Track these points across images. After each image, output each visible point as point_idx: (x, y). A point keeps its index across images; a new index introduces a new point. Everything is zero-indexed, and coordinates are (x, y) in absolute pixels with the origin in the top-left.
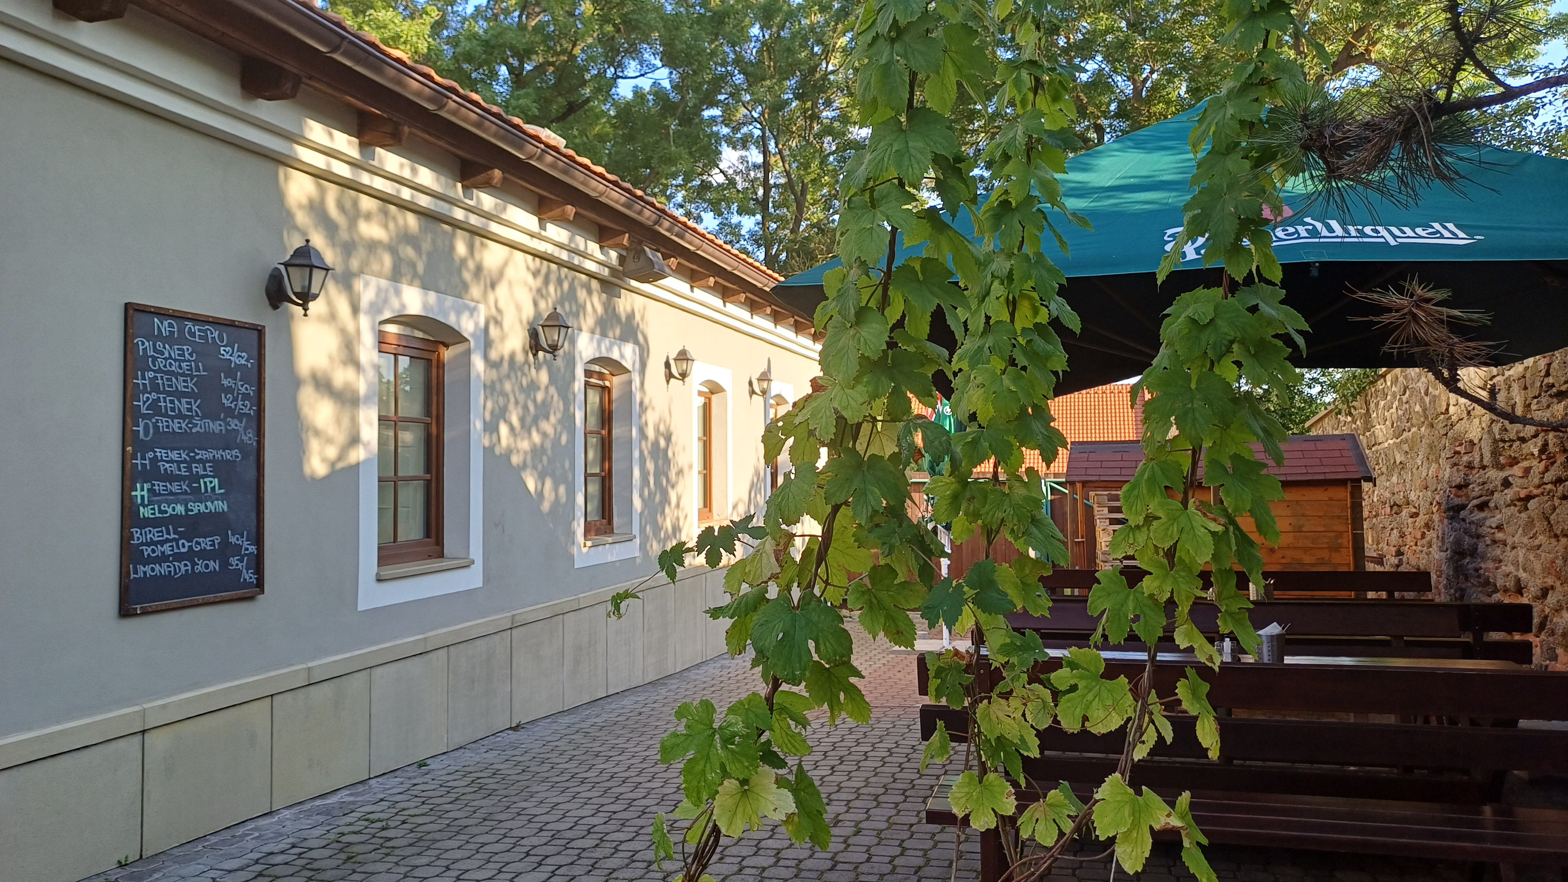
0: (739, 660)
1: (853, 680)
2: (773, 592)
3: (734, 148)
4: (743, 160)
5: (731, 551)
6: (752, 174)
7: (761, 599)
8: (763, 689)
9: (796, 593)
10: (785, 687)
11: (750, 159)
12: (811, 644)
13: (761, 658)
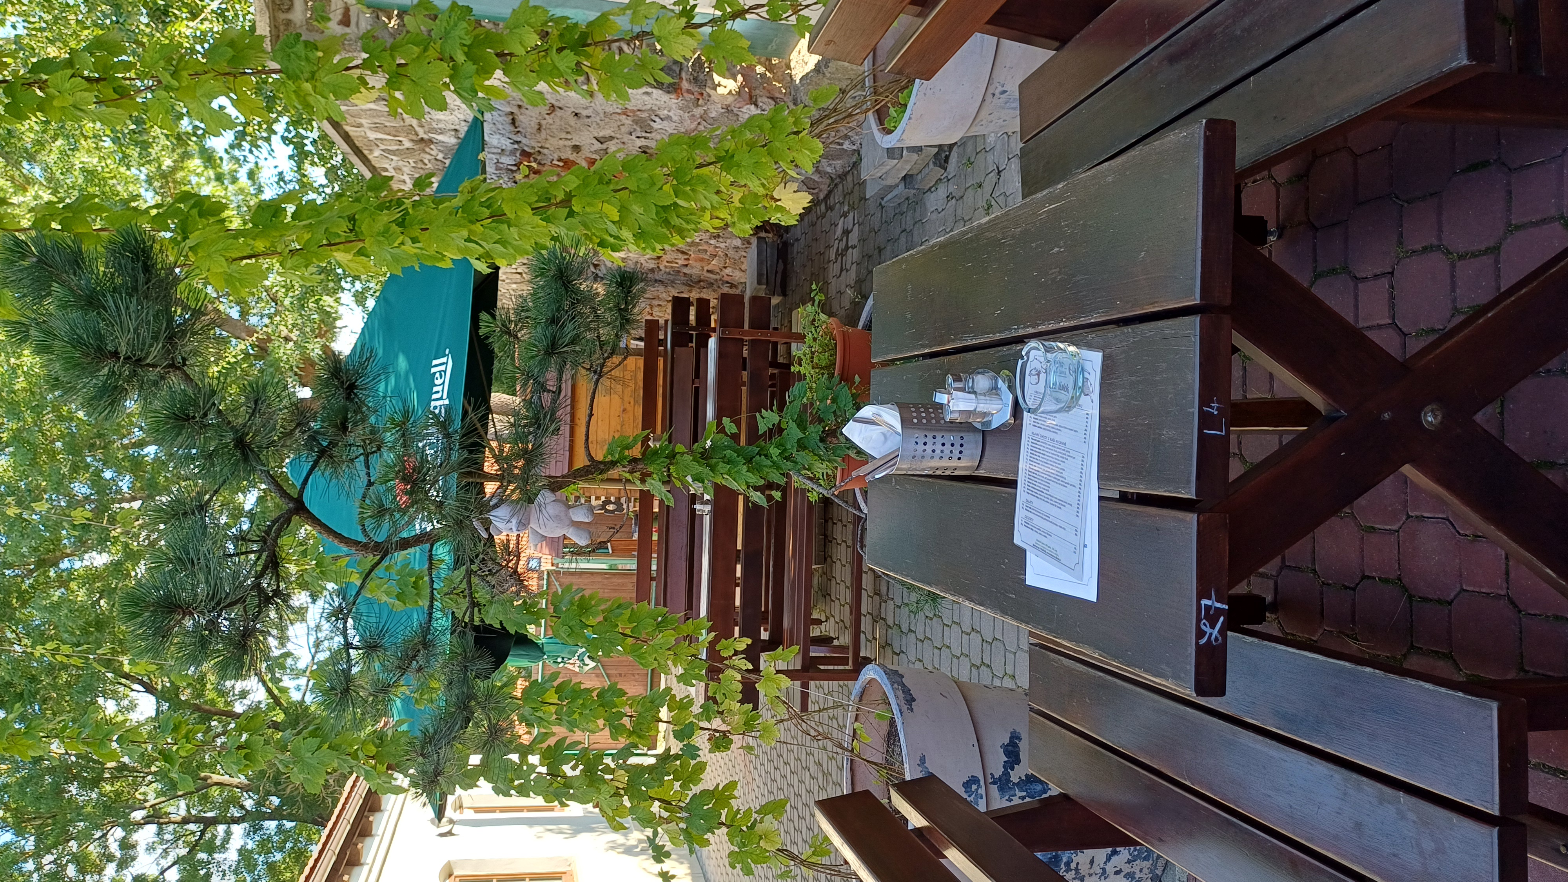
0: (712, 841)
1: (720, 788)
2: (683, 825)
3: (133, 859)
4: (151, 848)
5: (664, 846)
6: (167, 837)
7: (685, 831)
8: (724, 830)
9: (684, 814)
10: (723, 819)
11: (151, 840)
12: (705, 807)
13: (711, 830)
